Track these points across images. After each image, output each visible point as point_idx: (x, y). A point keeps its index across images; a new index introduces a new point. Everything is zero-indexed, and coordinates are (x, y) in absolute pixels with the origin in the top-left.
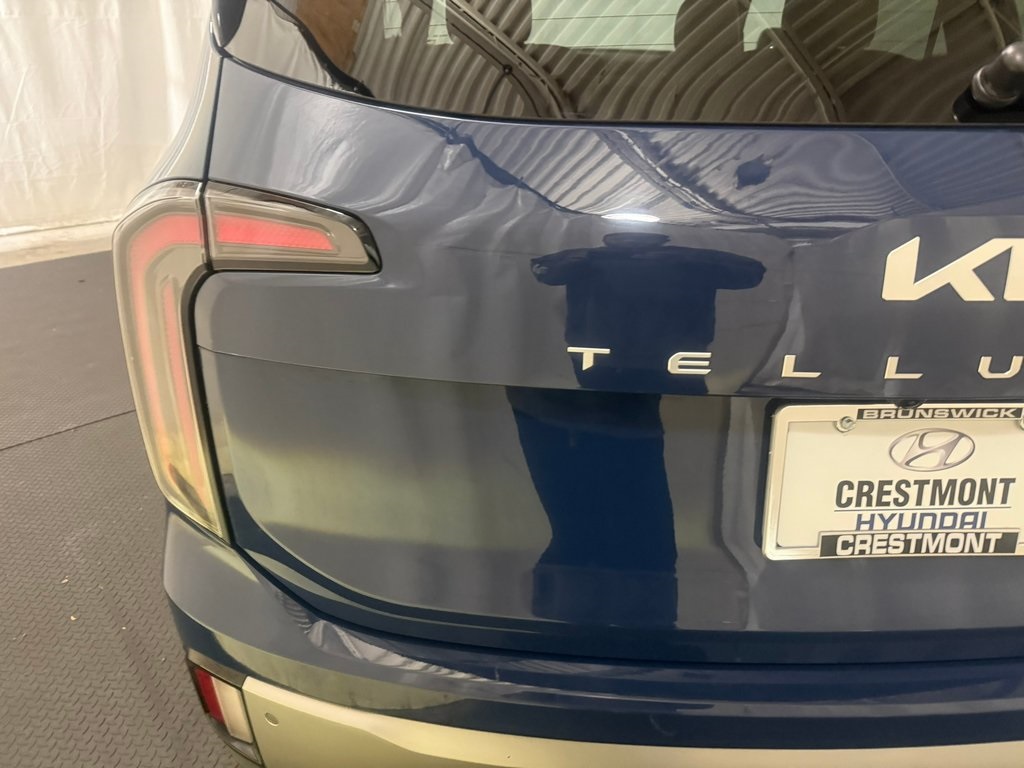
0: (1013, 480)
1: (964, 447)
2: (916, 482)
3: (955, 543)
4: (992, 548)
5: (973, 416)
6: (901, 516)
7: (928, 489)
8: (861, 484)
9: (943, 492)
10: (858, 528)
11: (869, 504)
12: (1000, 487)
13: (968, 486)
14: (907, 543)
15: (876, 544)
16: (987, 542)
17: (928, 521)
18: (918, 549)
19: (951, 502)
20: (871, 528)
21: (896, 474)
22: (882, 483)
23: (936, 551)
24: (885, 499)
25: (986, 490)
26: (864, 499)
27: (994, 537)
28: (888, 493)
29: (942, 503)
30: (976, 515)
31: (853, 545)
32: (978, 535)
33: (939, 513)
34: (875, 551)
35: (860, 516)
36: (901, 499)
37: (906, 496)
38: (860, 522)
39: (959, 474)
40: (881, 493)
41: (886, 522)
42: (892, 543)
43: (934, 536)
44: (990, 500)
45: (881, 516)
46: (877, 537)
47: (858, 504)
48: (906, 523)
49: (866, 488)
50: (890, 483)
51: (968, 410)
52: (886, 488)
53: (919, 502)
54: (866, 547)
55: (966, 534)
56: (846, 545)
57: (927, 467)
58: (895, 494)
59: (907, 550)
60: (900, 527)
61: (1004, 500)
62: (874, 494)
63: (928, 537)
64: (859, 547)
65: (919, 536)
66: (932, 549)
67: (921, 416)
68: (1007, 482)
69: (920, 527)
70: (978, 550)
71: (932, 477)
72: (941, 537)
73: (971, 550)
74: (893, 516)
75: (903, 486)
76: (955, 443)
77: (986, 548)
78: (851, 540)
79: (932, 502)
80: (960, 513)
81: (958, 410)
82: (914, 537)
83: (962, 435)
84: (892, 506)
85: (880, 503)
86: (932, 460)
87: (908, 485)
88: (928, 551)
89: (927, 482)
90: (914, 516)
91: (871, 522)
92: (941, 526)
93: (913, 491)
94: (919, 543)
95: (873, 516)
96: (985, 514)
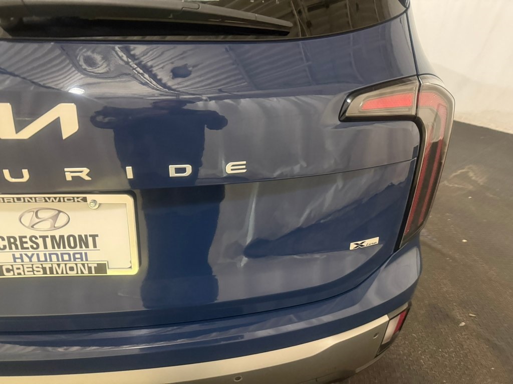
0: (97, 236)
2: (40, 237)
3: (72, 269)
4: (93, 272)
5: (59, 201)
6: (38, 255)
7: (48, 240)
8: (9, 238)
9: (59, 242)
10: (15, 262)
11: (17, 248)
12: (90, 240)
13: (71, 239)
14: (44, 269)
15: (26, 270)
16: (90, 268)
17: (54, 258)
18: (52, 272)
19: (64, 247)
20: (23, 261)
21: (29, 233)
22: (21, 238)
23: (62, 273)
24: (25, 245)
25: (83, 241)
26: (13, 246)
27: (93, 266)
28: (26, 242)
29: (59, 247)
30: (81, 254)
31: (13, 270)
32: (83, 265)
33: (59, 253)
34: (26, 273)
35: (14, 255)
36: (35, 246)
37: (37, 244)
38: (15, 258)
39: (65, 232)
40: (22, 243)
41: (30, 258)
42: (35, 269)
43: (59, 265)
44: (87, 246)
45: (26, 255)
46: (25, 266)
47: (11, 248)
48: (42, 258)
49: (12, 240)
50: (25, 237)
51: (55, 198)
52: (24, 240)
53: (46, 247)
54: (21, 271)
55: (76, 264)
56: (8, 270)
57: (44, 228)
58: (30, 243)
59: (45, 273)
60: (39, 261)
61: (95, 246)
62: (18, 243)
63: (55, 266)
64: (16, 271)
65: (50, 266)
66: (60, 272)
67: (29, 201)
68: (94, 237)
69: (51, 260)
70: (86, 272)
71: (50, 234)
72: (62, 266)
73: (82, 272)
74: (33, 255)
75: (34, 239)
76: (57, 216)
77: (90, 272)
78: (11, 268)
79: (54, 247)
80: (71, 253)
81: (49, 198)
82: (47, 266)
83: (60, 212)
84: (31, 249)
85: (23, 248)
86: (47, 225)
87: (36, 238)
88: (57, 273)
89: (47, 237)
90: (45, 255)
91: (21, 258)
92: (63, 260)
93: (40, 241)
94: (51, 269)
95: (21, 255)
96: (86, 254)
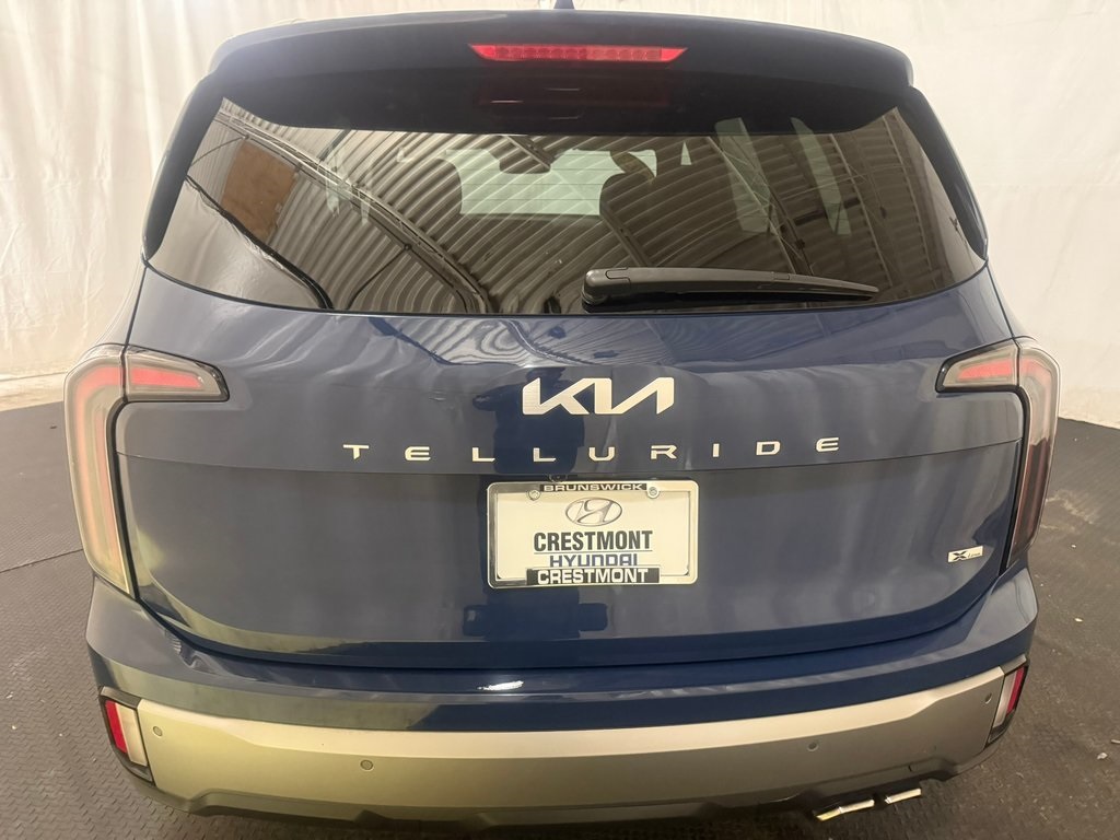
0: (651, 532)
1: (614, 510)
2: (586, 534)
3: (617, 575)
4: (643, 580)
5: (616, 489)
6: (580, 557)
7: (595, 538)
8: (550, 535)
9: (606, 540)
10: (552, 565)
11: (557, 548)
12: (642, 537)
13: (621, 536)
14: (585, 575)
15: (564, 576)
16: (639, 575)
17: (598, 560)
18: (593, 580)
19: (612, 547)
20: (561, 565)
21: (573, 529)
22: (564, 535)
23: (606, 581)
24: (567, 545)
25: (634, 539)
26: (553, 545)
27: (643, 571)
28: (569, 541)
29: (605, 548)
30: (629, 556)
31: (549, 577)
32: (632, 570)
33: (604, 555)
34: (564, 581)
35: (552, 558)
36: (578, 545)
37: (581, 544)
38: (552, 562)
39: (615, 528)
40: (564, 541)
41: (570, 561)
42: (575, 575)
43: (603, 570)
44: (638, 546)
45: (566, 557)
46: (564, 572)
47: (550, 549)
48: (584, 562)
49: (553, 538)
50: (569, 534)
51: (611, 485)
52: (567, 538)
53: (590, 547)
54: (558, 578)
55: (624, 569)
56: (544, 577)
57: (592, 523)
58: (573, 542)
59: (585, 580)
60: (580, 564)
61: (647, 546)
62: (560, 542)
63: (598, 571)
64: (553, 578)
65: (593, 571)
66: (603, 579)
67: (582, 489)
68: (647, 533)
69: (594, 564)
70: (634, 580)
71: (597, 530)
72: (607, 571)
73: (629, 581)
74: (574, 557)
75: (578, 536)
76: (609, 507)
77: (639, 580)
78: (547, 574)
79: (599, 548)
80: (619, 554)
81: (605, 485)
82: (589, 571)
83: (612, 502)
84: (573, 550)
85: (564, 548)
86: (594, 519)
87: (581, 536)
88: (600, 581)
89: (594, 533)
90: (588, 556)
91: (560, 562)
92: (608, 564)
93: (585, 540)
94: (593, 575)
95: (560, 557)
96: (635, 555)
